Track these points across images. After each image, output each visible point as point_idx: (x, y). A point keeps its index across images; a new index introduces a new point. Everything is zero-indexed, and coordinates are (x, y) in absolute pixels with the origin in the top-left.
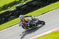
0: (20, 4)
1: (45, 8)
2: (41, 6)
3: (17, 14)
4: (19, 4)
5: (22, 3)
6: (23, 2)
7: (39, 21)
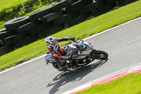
0: (15, 19)
1: (76, 29)
2: (66, 25)
3: (9, 43)
4: (12, 18)
5: (21, 16)
6: (23, 15)
7: (94, 50)
